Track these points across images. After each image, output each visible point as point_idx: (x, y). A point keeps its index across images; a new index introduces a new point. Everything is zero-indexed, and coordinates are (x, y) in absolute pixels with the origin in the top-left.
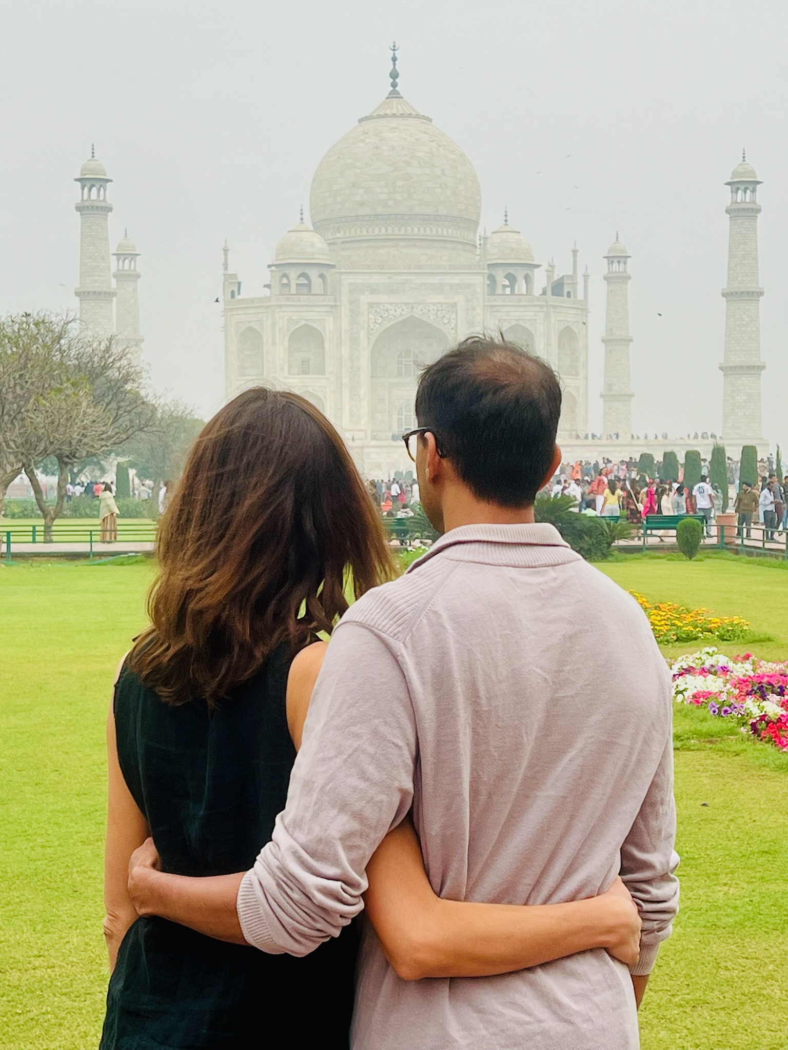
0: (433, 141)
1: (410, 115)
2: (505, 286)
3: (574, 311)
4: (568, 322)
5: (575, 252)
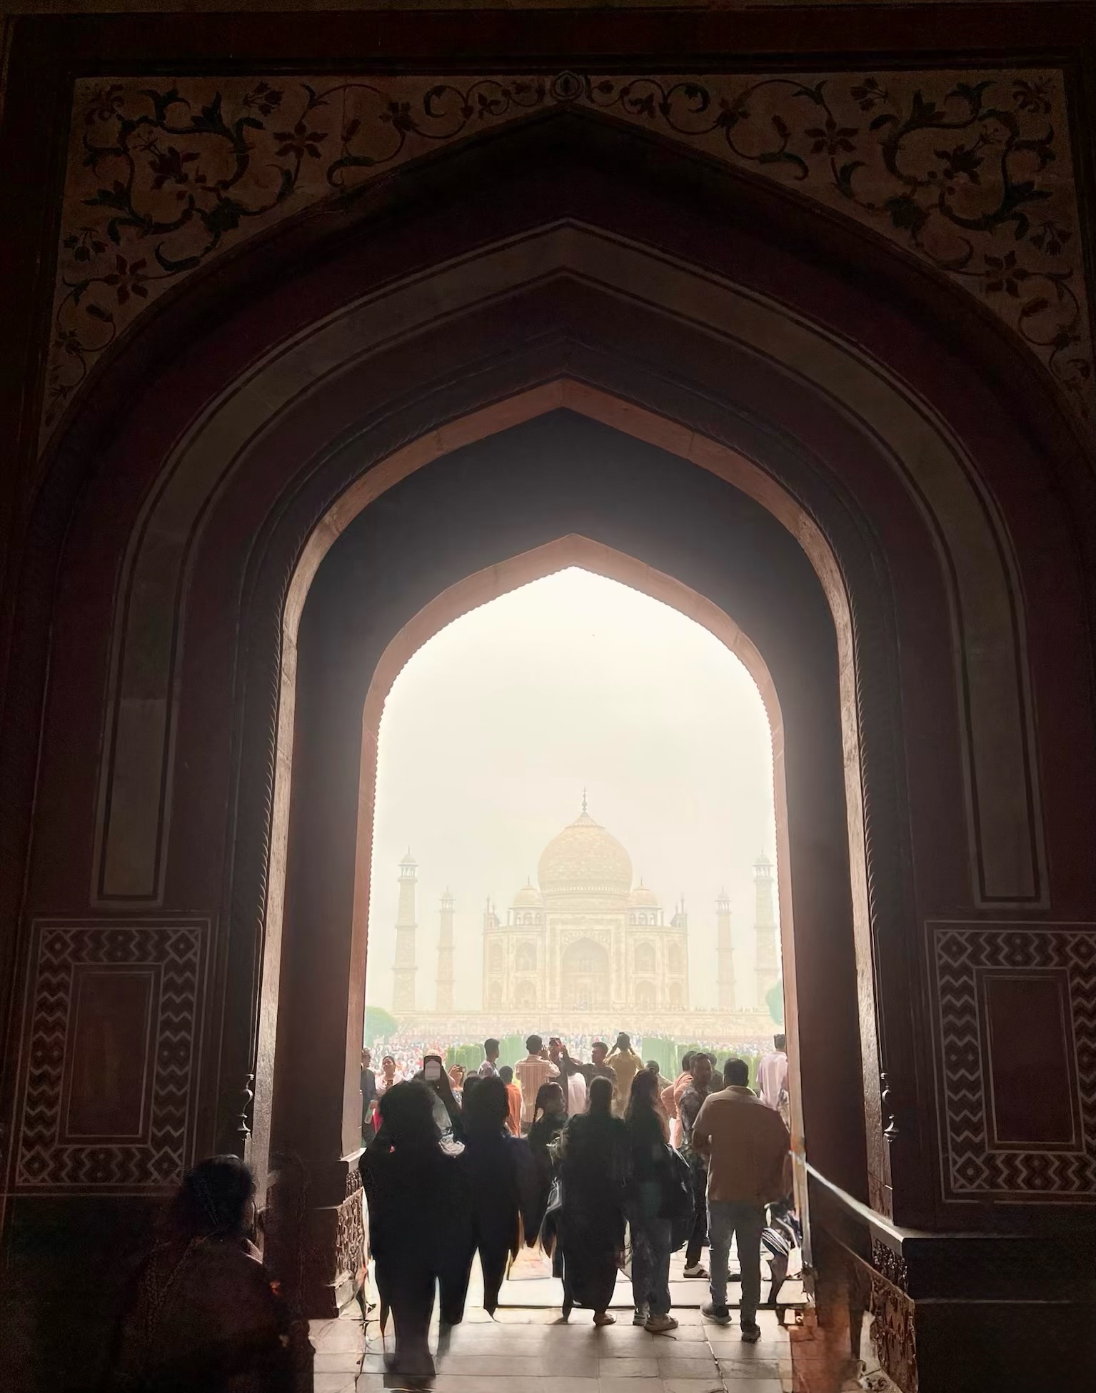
0: (604, 840)
1: (592, 826)
2: (651, 919)
3: (678, 935)
5: (683, 901)
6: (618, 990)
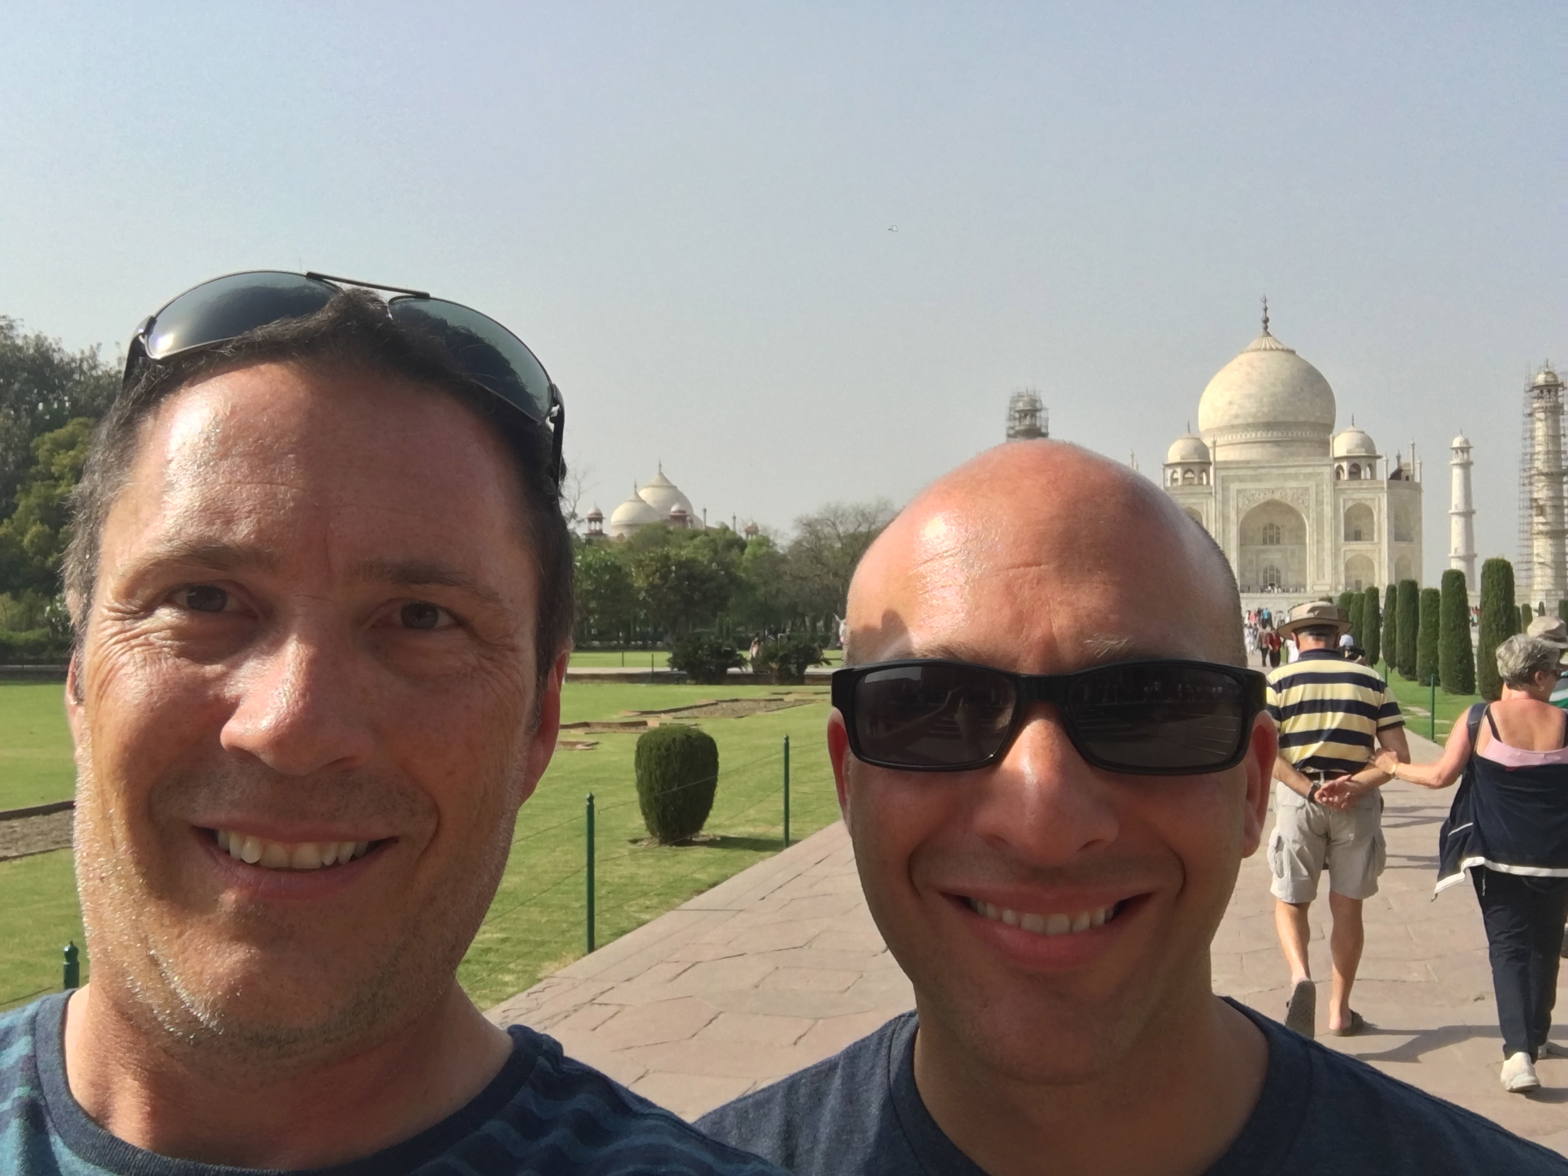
0: (1293, 367)
1: (1276, 349)
6: (1320, 567)
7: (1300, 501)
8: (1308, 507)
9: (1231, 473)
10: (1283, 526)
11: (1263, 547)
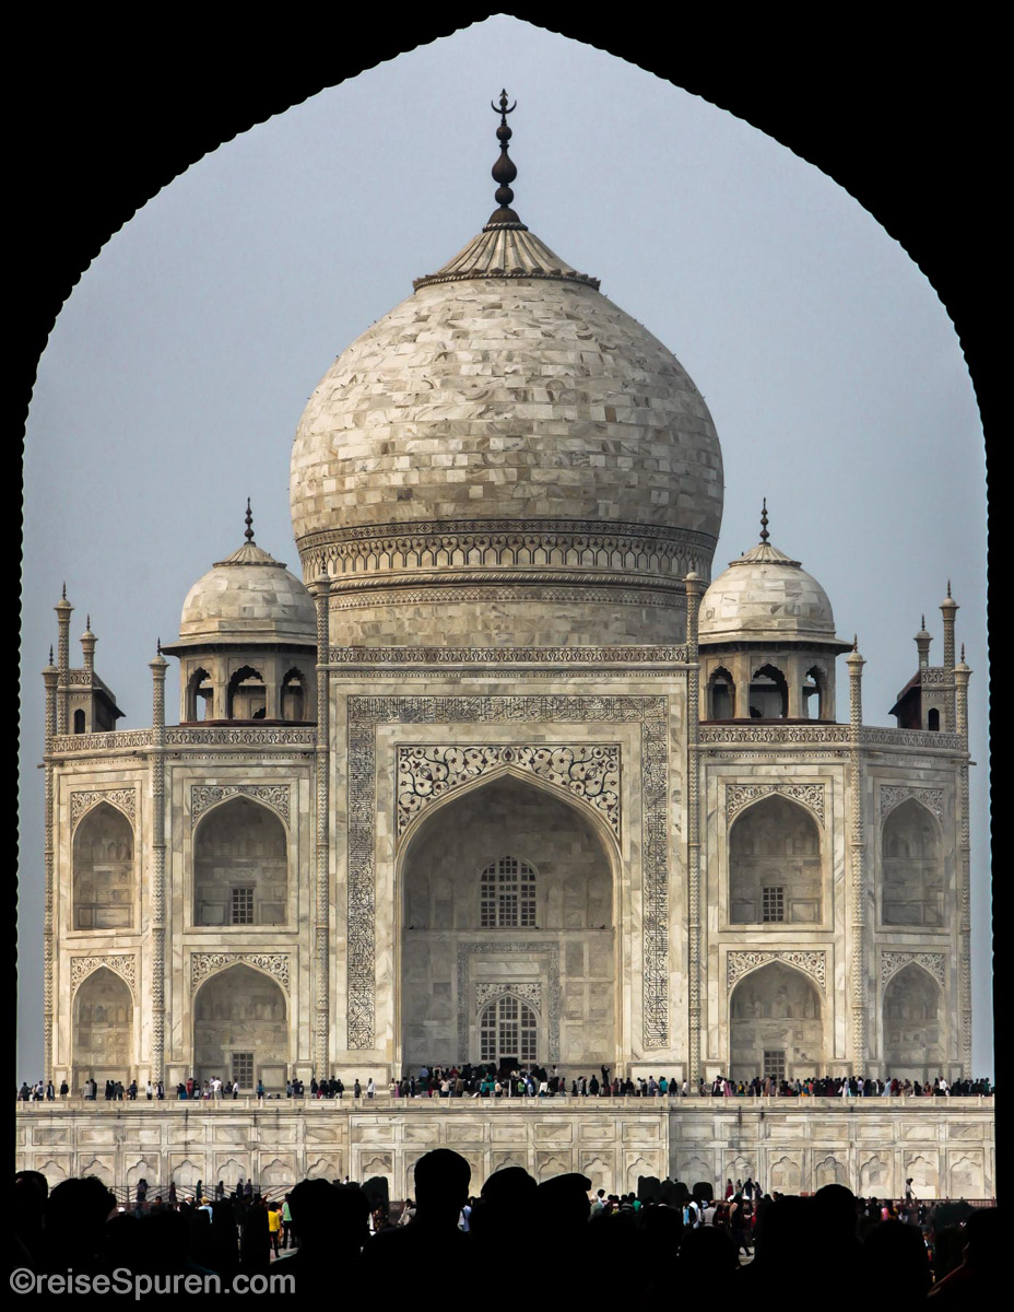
0: (588, 338)
4: (911, 790)
6: (656, 1004)
7: (593, 789)
8: (616, 807)
9: (380, 686)
10: (544, 868)
11: (481, 937)
